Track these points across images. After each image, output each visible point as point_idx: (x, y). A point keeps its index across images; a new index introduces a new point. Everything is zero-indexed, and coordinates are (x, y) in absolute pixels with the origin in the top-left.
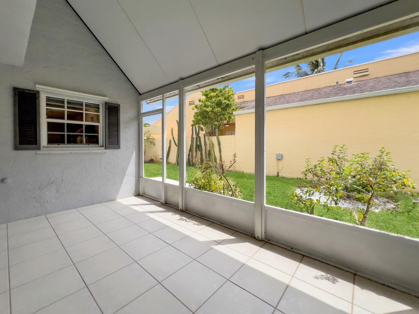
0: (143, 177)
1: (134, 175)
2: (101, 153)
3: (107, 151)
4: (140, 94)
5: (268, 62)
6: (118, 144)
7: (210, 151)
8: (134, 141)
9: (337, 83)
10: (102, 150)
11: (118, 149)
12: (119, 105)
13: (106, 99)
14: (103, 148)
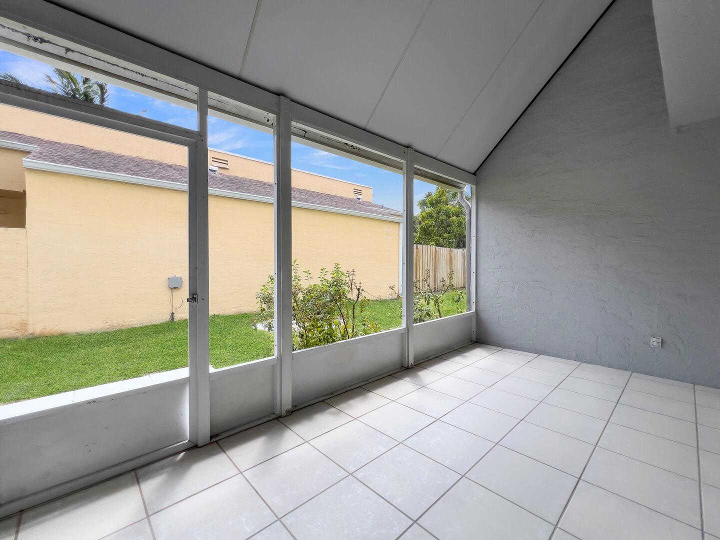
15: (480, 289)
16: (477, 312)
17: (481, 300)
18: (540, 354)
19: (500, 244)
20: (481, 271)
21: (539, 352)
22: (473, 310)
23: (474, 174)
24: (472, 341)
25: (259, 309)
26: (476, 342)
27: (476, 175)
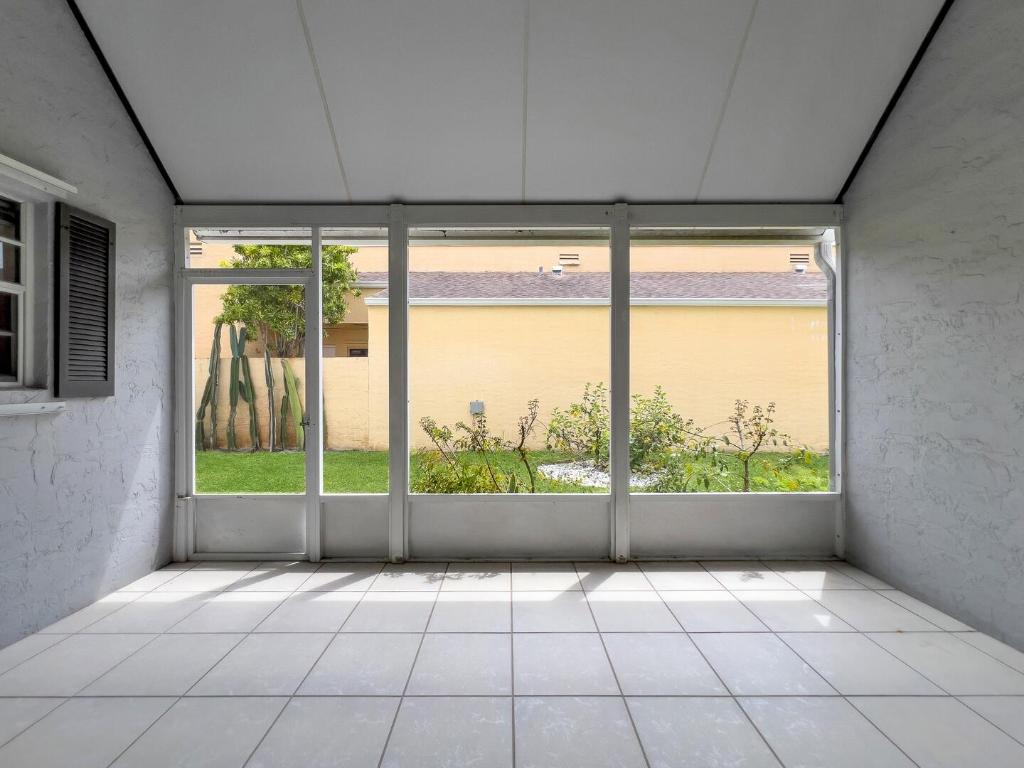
0: (194, 493)
1: (156, 493)
2: (37, 418)
3: (63, 404)
4: (179, 202)
5: (634, 228)
6: (106, 377)
7: (286, 400)
8: (155, 365)
9: (541, 269)
10: (39, 403)
11: (101, 399)
12: (114, 225)
13: (64, 189)
14: (46, 393)
15: (852, 449)
16: (846, 496)
17: (855, 472)
18: (979, 630)
19: (890, 348)
20: (853, 409)
21: (978, 624)
22: (838, 491)
23: (839, 200)
24: (835, 556)
25: (545, 446)
26: (844, 561)
27: (840, 203)
